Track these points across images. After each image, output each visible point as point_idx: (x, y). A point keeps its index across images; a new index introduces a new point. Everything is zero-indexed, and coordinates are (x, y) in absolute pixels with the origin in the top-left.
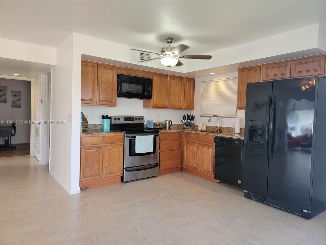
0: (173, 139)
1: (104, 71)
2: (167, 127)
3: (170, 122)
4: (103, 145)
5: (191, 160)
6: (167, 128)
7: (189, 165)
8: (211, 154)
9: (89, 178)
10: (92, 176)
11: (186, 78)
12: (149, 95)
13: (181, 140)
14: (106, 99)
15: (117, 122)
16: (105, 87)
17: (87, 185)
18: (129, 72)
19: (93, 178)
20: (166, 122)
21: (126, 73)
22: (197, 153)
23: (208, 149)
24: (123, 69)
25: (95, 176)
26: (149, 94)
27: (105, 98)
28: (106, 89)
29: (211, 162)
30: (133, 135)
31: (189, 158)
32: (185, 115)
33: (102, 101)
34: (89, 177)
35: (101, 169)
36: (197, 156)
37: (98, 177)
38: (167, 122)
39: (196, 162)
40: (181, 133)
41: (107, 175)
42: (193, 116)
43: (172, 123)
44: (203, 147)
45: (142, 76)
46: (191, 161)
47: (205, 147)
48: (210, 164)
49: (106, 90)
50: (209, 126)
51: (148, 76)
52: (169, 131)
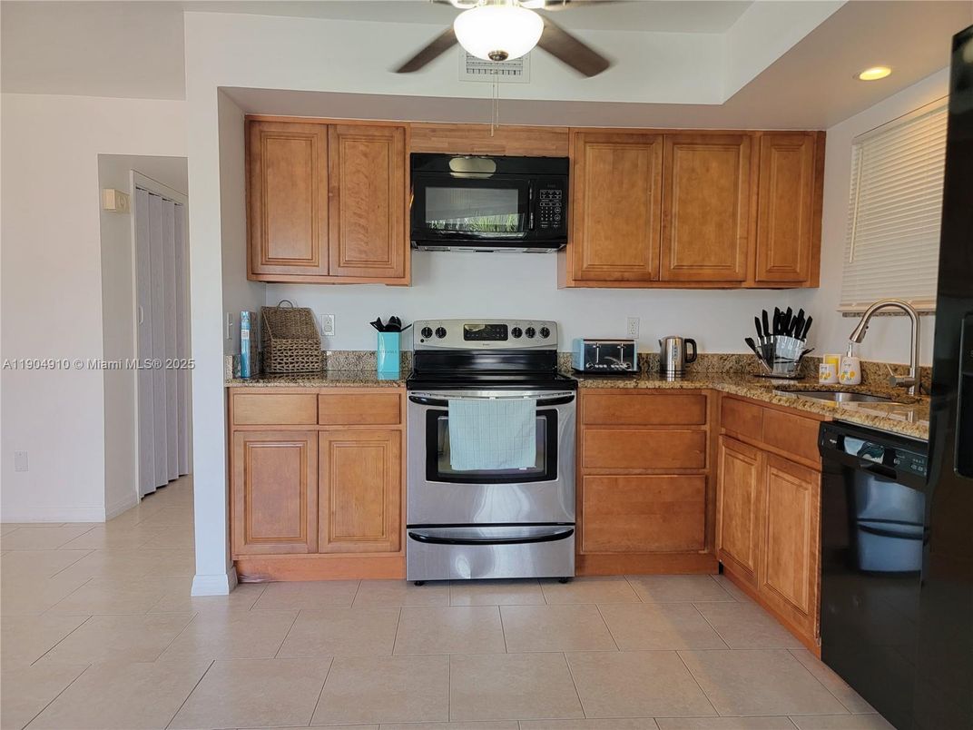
0: (655, 420)
1: (354, 147)
2: (671, 367)
3: (689, 346)
4: (317, 427)
5: (739, 528)
6: (670, 373)
7: (733, 553)
8: (807, 517)
9: (267, 547)
10: (279, 540)
11: (766, 133)
12: (550, 227)
13: (707, 428)
14: (363, 256)
15: (435, 343)
16: (358, 211)
17: (269, 568)
18: (459, 140)
19: (284, 546)
20: (664, 344)
21: (446, 145)
22: (758, 499)
23: (801, 486)
24: (434, 130)
25: (290, 540)
26: (550, 224)
27: (361, 252)
28: (360, 216)
29: (806, 561)
30: (439, 395)
31: (731, 520)
32: (765, 314)
33: (347, 262)
34: (266, 540)
35: (311, 517)
36: (757, 518)
37: (301, 546)
38: (671, 342)
39: (756, 546)
40: (706, 397)
41: (335, 545)
42: (806, 318)
43: (698, 352)
44: (781, 474)
45: (520, 153)
46: (740, 535)
47: (786, 476)
48: (805, 574)
49: (363, 222)
50: (878, 365)
51: (551, 149)
52: (677, 385)
